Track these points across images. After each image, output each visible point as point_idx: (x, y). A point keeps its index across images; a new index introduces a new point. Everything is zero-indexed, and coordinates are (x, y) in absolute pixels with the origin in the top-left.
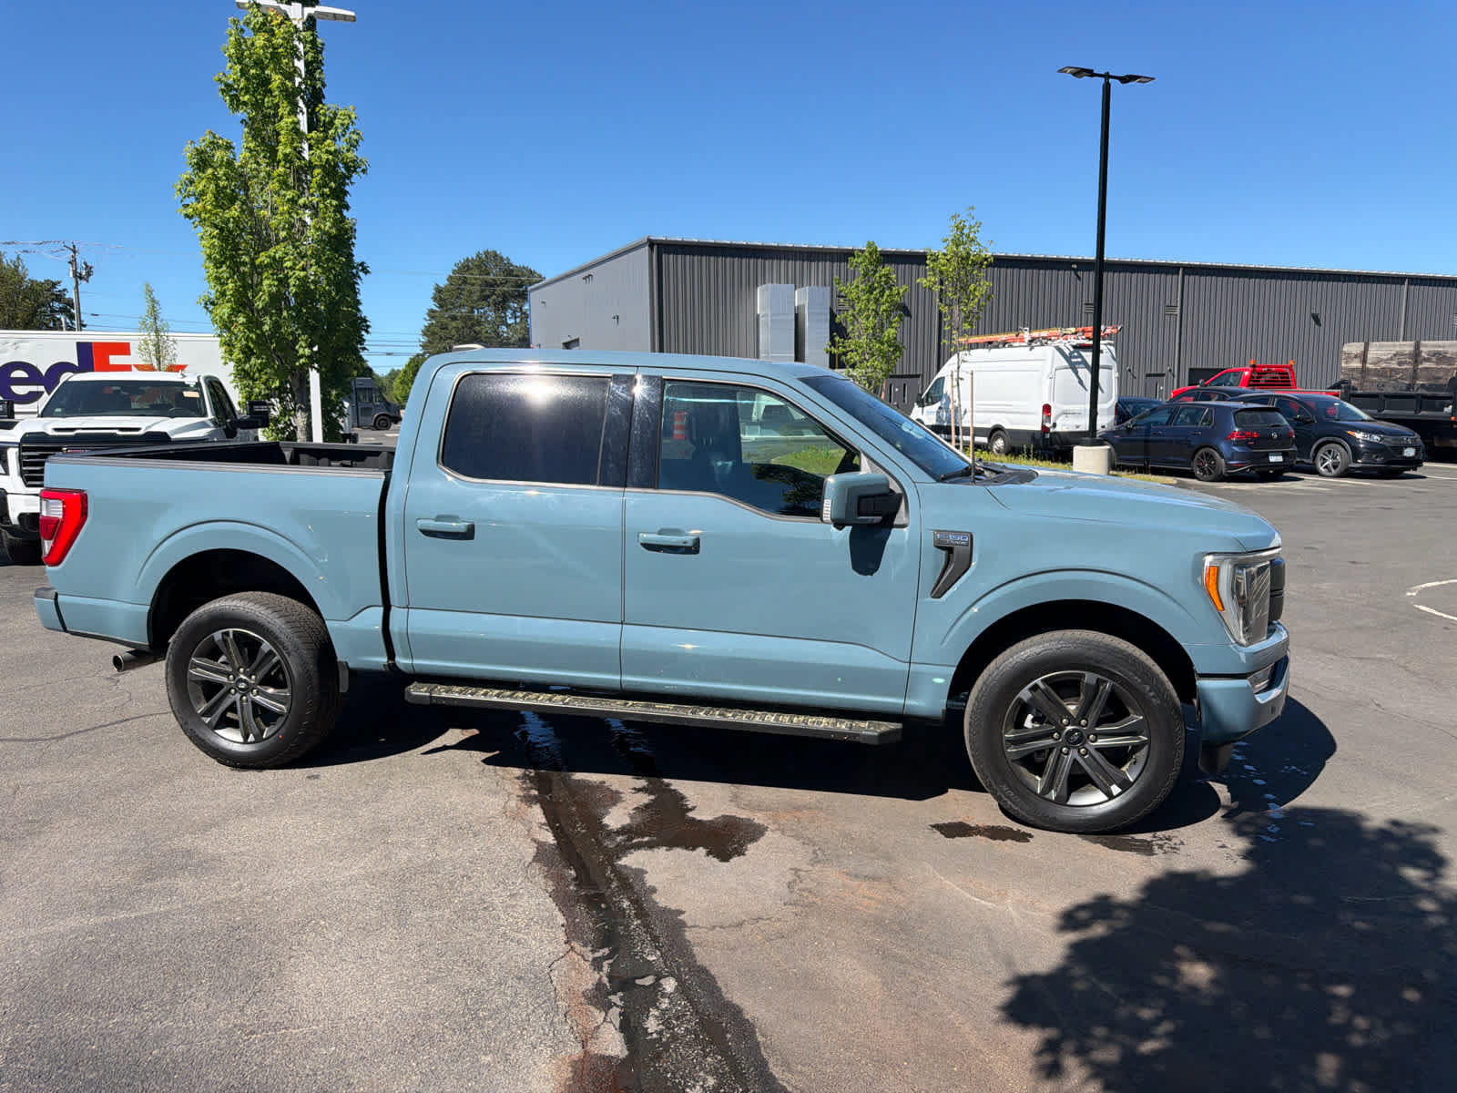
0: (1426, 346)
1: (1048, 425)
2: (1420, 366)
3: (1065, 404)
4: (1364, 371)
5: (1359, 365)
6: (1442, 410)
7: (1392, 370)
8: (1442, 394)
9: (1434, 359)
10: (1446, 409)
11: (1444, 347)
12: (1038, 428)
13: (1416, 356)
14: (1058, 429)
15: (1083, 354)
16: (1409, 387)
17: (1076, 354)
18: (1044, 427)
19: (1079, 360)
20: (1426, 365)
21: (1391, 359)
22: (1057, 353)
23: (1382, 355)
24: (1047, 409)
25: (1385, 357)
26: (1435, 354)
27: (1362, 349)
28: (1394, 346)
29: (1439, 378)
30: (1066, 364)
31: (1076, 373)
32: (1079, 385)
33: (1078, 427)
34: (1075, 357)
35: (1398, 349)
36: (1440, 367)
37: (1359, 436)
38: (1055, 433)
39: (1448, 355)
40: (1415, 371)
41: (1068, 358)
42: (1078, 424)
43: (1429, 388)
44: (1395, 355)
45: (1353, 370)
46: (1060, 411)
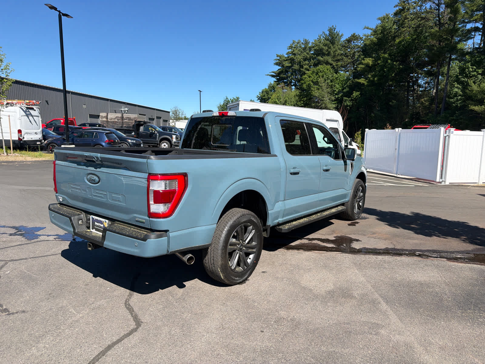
0: (125, 115)
1: (21, 138)
2: (124, 121)
3: (26, 130)
4: (107, 121)
5: (106, 120)
6: (131, 134)
7: (116, 122)
8: (131, 129)
9: (127, 119)
10: (132, 133)
11: (130, 116)
12: (17, 139)
13: (122, 118)
14: (25, 139)
15: (30, 111)
16: (122, 127)
17: (27, 111)
18: (19, 138)
19: (29, 113)
20: (126, 121)
21: (115, 118)
22: (21, 110)
23: (113, 117)
24: (20, 131)
25: (113, 118)
26: (128, 118)
27: (106, 115)
28: (116, 115)
29: (130, 125)
30: (25, 114)
31: (28, 118)
32: (30, 122)
33: (32, 138)
34: (27, 112)
35: (117, 116)
36: (129, 121)
37: (130, 141)
38: (25, 141)
39: (131, 118)
40: (123, 122)
41: (25, 112)
42: (31, 137)
43: (127, 127)
44: (116, 117)
45: (104, 121)
46: (25, 132)
